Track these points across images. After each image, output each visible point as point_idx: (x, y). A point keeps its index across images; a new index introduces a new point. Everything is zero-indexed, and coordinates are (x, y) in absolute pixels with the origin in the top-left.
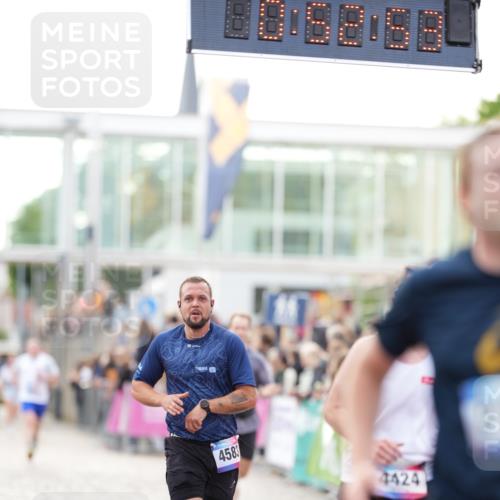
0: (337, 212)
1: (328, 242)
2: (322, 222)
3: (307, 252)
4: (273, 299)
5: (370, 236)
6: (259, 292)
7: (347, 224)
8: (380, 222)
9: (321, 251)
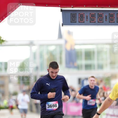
0: (98, 59)
1: (96, 67)
2: (95, 62)
3: (91, 69)
4: (83, 81)
5: (106, 65)
6: (79, 80)
7: (101, 62)
8: (109, 61)
9: (94, 69)
